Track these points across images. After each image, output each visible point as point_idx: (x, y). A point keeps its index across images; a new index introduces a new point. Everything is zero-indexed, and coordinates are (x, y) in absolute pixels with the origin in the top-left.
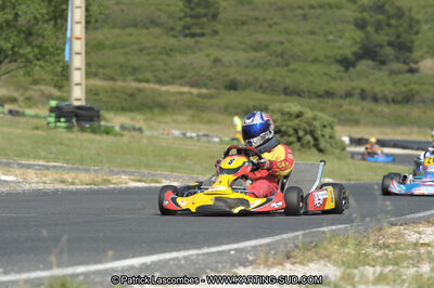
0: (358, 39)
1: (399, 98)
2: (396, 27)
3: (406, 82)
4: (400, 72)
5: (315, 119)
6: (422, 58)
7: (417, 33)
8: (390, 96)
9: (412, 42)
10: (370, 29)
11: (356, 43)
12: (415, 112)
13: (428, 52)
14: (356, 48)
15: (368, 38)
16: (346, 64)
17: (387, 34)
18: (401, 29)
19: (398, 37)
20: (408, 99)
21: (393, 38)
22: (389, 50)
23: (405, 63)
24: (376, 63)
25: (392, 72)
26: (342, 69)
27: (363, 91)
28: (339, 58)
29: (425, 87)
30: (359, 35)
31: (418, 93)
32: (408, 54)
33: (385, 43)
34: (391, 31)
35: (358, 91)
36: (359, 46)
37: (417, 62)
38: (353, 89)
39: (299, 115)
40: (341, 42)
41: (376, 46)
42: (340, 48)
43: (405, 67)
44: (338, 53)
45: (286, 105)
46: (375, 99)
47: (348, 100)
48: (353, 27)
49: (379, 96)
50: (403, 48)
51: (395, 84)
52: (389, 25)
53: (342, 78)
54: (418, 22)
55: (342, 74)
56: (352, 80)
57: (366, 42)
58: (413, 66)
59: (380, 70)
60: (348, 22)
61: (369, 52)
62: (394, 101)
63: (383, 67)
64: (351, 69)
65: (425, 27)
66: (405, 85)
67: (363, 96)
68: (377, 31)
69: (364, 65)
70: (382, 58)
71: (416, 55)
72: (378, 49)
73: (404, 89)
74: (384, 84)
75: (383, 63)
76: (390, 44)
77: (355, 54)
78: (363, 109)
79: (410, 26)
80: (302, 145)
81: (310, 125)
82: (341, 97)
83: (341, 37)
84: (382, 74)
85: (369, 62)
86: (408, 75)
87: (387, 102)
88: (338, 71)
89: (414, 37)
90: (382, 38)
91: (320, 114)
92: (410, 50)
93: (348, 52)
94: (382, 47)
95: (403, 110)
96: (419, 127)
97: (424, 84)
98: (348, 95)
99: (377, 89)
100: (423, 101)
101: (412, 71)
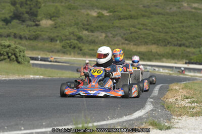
0: (12, 10)
1: (32, 37)
2: (30, 5)
3: (35, 30)
4: (31, 26)
5: (16, 48)
6: (42, 19)
7: (39, 8)
8: (27, 37)
9: (37, 12)
10: (18, 6)
11: (11, 12)
12: (40, 44)
13: (44, 17)
14: (11, 14)
15: (17, 10)
16: (7, 21)
17: (26, 8)
18: (32, 6)
19: (31, 9)
20: (36, 38)
21: (28, 10)
22: (26, 16)
23: (34, 21)
24: (21, 21)
25: (28, 26)
26: (4, 24)
27: (15, 34)
28: (3, 19)
29: (44, 33)
30: (13, 8)
31: (40, 35)
32: (35, 18)
33: (25, 13)
34: (27, 7)
35: (13, 34)
36: (12, 13)
37: (39, 21)
38: (11, 33)
39: (9, 46)
40: (3, 11)
41: (20, 14)
42: (3, 14)
43: (34, 24)
44: (3, 16)
45: (2, 42)
46: (21, 38)
47: (8, 38)
48: (9, 4)
49: (22, 37)
50: (33, 15)
51: (29, 31)
52: (27, 4)
53: (5, 28)
54: (40, 3)
55: (4, 26)
56: (10, 29)
57: (16, 12)
58: (37, 23)
59: (22, 24)
60: (6, 2)
61: (17, 16)
62: (30, 39)
63: (24, 23)
64: (9, 24)
65: (43, 5)
66: (34, 32)
67: (15, 36)
68: (21, 7)
69: (15, 22)
70: (23, 19)
71: (39, 18)
72: (21, 15)
73: (34, 33)
74: (24, 31)
75: (24, 21)
76: (27, 13)
77: (10, 17)
78: (15, 42)
79: (36, 4)
80: (10, 60)
81: (14, 51)
82: (5, 37)
83: (3, 9)
84: (23, 27)
85: (17, 21)
86: (35, 27)
87: (26, 39)
88: (3, 25)
89: (38, 10)
90: (23, 10)
91: (18, 46)
92: (36, 15)
93: (7, 16)
94: (23, 14)
95: (34, 43)
96: (43, 51)
97: (43, 31)
98: (8, 36)
99: (22, 33)
100: (43, 39)
101: (37, 25)
